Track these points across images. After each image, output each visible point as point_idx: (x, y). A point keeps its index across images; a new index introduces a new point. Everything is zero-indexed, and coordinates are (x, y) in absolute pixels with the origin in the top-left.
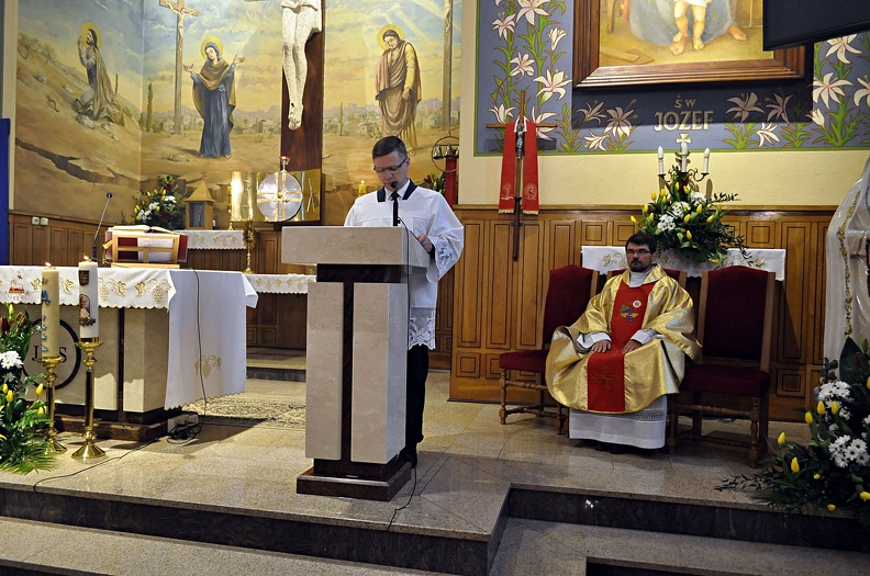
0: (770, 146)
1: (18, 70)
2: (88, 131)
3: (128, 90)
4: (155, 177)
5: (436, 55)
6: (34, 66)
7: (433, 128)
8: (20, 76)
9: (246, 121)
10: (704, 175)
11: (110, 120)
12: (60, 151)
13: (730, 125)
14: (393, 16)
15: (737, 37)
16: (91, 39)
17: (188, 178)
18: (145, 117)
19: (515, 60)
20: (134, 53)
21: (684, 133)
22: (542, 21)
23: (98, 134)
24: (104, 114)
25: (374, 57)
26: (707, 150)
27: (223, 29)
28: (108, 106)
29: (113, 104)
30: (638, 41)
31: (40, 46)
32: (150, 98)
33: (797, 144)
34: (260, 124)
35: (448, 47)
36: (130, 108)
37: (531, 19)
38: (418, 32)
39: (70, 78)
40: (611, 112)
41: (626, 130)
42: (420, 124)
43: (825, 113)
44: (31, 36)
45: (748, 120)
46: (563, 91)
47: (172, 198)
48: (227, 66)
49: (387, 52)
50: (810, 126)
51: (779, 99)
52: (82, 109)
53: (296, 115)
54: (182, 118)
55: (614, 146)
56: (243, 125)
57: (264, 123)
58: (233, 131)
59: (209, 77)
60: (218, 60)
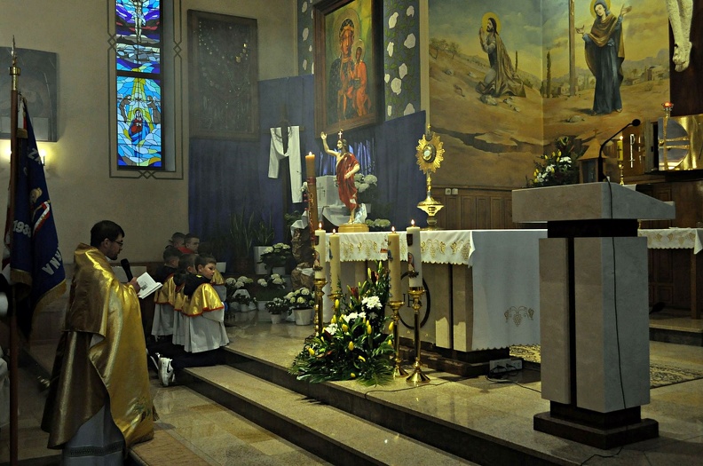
1: (431, 69)
2: (491, 109)
3: (528, 63)
4: (553, 140)
6: (443, 63)
8: (431, 75)
9: (635, 71)
11: (511, 94)
12: (467, 130)
16: (491, 27)
17: (583, 137)
18: (546, 84)
20: (532, 28)
23: (501, 110)
24: (506, 90)
28: (510, 82)
29: (513, 79)
31: (447, 45)
32: (549, 66)
34: (650, 71)
36: (531, 79)
39: (473, 66)
44: (440, 39)
47: (567, 159)
52: (486, 90)
53: (681, 56)
54: (576, 79)
56: (632, 76)
57: (653, 70)
58: (623, 84)
59: (599, 34)
60: (607, 15)
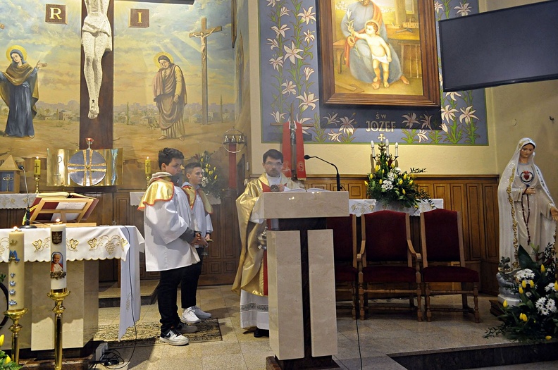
0: (424, 142)
5: (196, 75)
7: (196, 122)
9: (48, 111)
10: (396, 157)
13: (404, 130)
14: (165, 46)
15: (405, 82)
19: (285, 84)
21: (382, 133)
22: (299, 62)
25: (152, 73)
26: (397, 144)
27: (27, 40)
30: (356, 79)
33: (436, 141)
34: (61, 113)
35: (204, 70)
37: (293, 60)
38: (184, 59)
40: (341, 119)
41: (351, 130)
42: (187, 120)
43: (447, 126)
45: (413, 128)
46: (314, 106)
48: (31, 68)
49: (161, 70)
50: (442, 132)
51: (426, 117)
53: (94, 109)
55: (345, 139)
56: (45, 114)
57: (64, 113)
58: (36, 117)
59: (14, 75)
60: (23, 63)
